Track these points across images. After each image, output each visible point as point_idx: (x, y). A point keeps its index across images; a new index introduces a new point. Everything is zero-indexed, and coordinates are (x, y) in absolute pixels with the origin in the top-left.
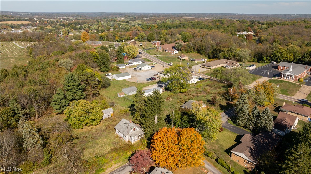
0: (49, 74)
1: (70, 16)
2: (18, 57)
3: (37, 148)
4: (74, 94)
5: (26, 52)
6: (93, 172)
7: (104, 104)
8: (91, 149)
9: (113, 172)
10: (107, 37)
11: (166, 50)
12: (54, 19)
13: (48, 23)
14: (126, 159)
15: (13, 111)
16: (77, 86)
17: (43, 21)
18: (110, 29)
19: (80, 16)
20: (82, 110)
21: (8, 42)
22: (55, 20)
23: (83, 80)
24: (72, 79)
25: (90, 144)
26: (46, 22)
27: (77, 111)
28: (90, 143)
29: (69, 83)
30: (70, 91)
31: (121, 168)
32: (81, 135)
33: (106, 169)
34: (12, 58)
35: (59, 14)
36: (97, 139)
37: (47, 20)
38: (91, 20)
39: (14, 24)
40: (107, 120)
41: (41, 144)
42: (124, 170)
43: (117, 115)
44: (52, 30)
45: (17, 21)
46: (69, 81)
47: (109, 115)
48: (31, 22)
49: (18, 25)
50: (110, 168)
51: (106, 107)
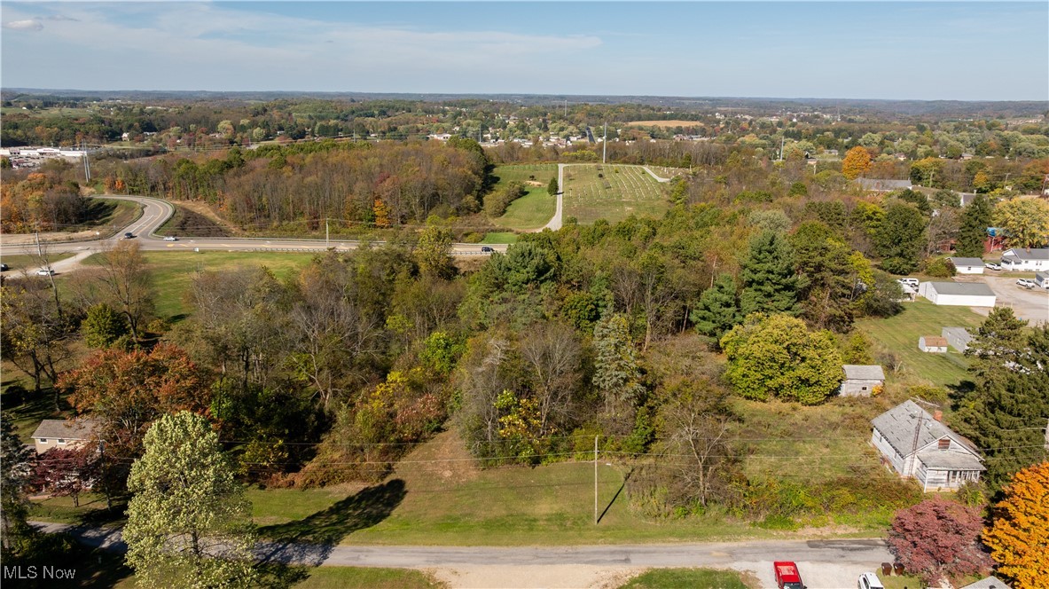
0: (708, 239)
1: (827, 110)
2: (645, 204)
3: (622, 398)
4: (766, 300)
5: (667, 193)
6: (757, 517)
7: (857, 349)
8: (773, 460)
9: (822, 544)
10: (940, 172)
12: (772, 116)
13: (751, 129)
14: (880, 523)
15: (594, 307)
16: (779, 274)
17: (737, 122)
18: (964, 154)
19: (861, 112)
20: (776, 342)
21: (632, 166)
22: (774, 120)
23: (806, 264)
24: (770, 252)
25: (774, 445)
26: (745, 125)
27: (759, 342)
28: (775, 443)
29: (759, 261)
30: (755, 286)
31: (853, 542)
32: (753, 415)
33: (803, 526)
34: (629, 204)
35: (792, 102)
36: (800, 439)
37: (749, 118)
38: (895, 125)
39: (659, 128)
40: (852, 401)
41: (635, 391)
42: (862, 552)
43: (896, 397)
44: (756, 146)
45: (670, 119)
46: (762, 256)
47: (864, 389)
48: (702, 124)
49: (668, 129)
50: (815, 529)
51: (862, 360)
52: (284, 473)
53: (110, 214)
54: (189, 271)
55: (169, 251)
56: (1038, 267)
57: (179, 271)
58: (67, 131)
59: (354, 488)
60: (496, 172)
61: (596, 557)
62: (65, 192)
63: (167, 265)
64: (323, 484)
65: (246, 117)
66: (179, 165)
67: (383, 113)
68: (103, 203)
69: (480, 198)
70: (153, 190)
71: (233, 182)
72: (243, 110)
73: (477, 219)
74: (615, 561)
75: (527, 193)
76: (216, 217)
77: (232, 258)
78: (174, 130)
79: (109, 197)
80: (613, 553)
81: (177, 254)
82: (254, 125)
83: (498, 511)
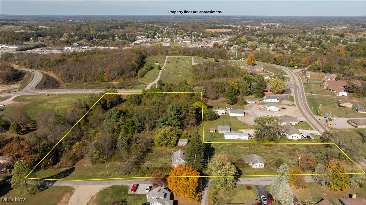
2: (185, 74)
3: (122, 149)
11: (331, 89)
12: (258, 25)
17: (244, 29)
21: (189, 57)
22: (258, 27)
26: (246, 31)
34: (180, 74)
41: (125, 148)
45: (221, 28)
47: (183, 144)
52: (52, 166)
53: (23, 77)
54: (43, 103)
55: (39, 95)
56: (271, 101)
57: (40, 103)
58: (11, 38)
59: (65, 169)
60: (146, 60)
61: (105, 183)
62: (8, 71)
63: (37, 101)
64: (60, 168)
65: (73, 32)
66: (45, 61)
67: (122, 28)
68: (22, 72)
69: (137, 72)
70: (38, 68)
71: (61, 67)
72: (72, 29)
73: (134, 79)
74: (107, 184)
75: (153, 68)
76: (57, 78)
77: (56, 98)
78: (48, 37)
79: (24, 69)
80: (108, 182)
81: (41, 96)
82: (76, 35)
83: (92, 174)
